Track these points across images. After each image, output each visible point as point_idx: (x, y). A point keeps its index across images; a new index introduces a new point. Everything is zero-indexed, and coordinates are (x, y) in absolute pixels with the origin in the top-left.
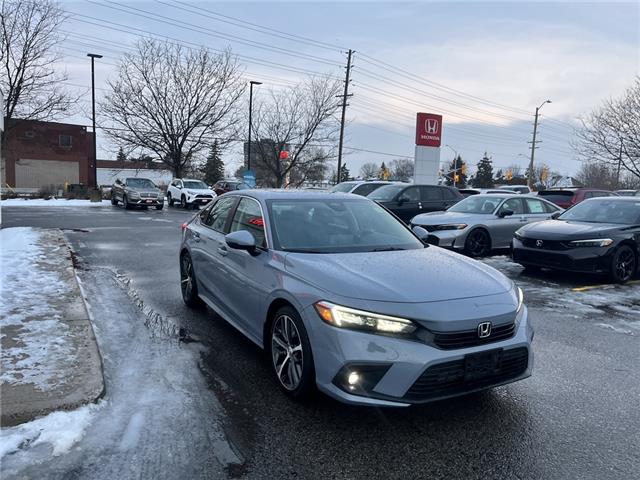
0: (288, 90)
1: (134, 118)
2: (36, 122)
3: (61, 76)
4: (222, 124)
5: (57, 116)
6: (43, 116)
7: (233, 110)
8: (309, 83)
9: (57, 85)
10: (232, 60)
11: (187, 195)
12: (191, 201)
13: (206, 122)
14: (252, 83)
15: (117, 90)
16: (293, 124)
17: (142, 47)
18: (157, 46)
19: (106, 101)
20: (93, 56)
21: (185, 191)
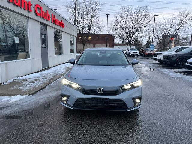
0: (170, 16)
1: (119, 31)
2: (94, 34)
3: (100, 21)
4: (145, 30)
5: (99, 32)
6: (96, 32)
7: (148, 25)
8: (178, 13)
9: (99, 24)
10: (149, 9)
11: (130, 52)
12: (131, 54)
13: (139, 30)
14: (155, 15)
15: (114, 23)
16: (171, 28)
17: (121, 10)
18: (125, 9)
19: (111, 27)
20: (107, 15)
21: (130, 51)
